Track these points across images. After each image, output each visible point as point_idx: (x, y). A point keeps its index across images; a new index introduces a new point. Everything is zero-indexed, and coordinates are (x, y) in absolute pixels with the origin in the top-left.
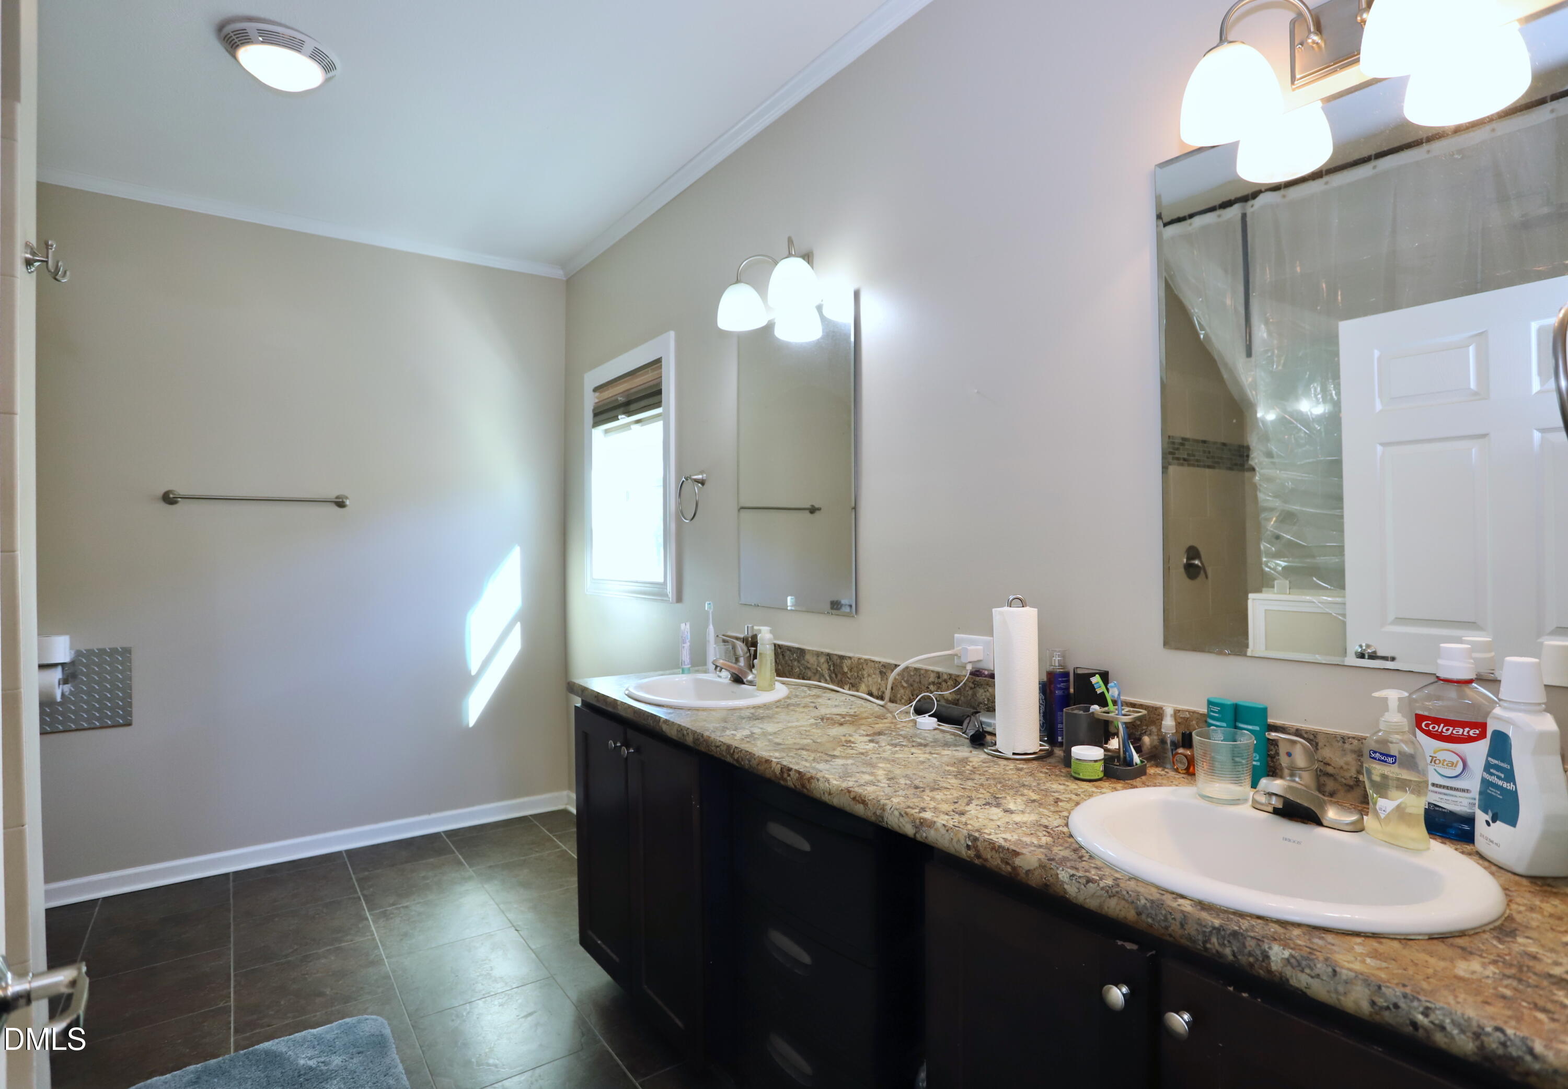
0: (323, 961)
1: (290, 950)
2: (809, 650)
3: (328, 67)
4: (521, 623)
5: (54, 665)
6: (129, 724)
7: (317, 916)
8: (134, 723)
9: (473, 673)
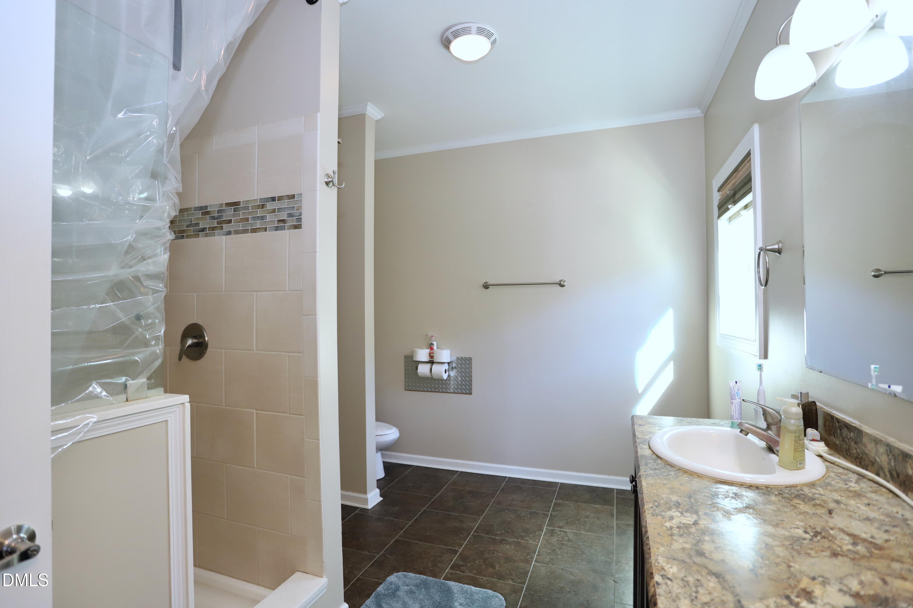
0: (508, 547)
1: (500, 533)
2: (866, 433)
3: (489, 35)
4: (673, 362)
5: (444, 363)
6: (471, 394)
7: (523, 518)
8: (472, 393)
9: (640, 392)
